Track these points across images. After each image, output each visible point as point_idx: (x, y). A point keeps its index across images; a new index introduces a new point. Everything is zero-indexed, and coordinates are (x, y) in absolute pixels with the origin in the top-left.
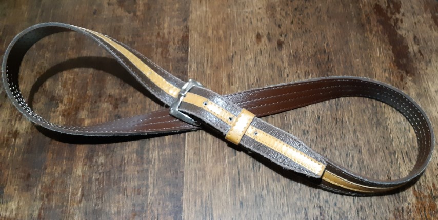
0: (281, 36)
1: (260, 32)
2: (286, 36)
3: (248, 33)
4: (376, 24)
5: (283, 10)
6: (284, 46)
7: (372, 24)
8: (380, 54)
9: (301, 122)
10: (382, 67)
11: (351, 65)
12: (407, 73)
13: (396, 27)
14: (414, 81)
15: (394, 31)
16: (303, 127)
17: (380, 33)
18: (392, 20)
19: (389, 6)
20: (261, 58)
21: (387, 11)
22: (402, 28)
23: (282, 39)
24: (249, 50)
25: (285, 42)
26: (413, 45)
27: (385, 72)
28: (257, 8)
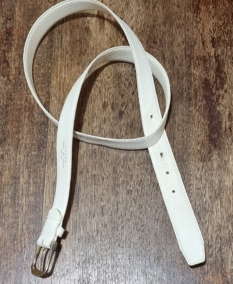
0: (123, 106)
1: (106, 101)
2: (126, 106)
3: (96, 101)
4: (201, 99)
5: (128, 80)
6: (123, 116)
7: (198, 99)
8: (198, 128)
9: (128, 183)
10: (197, 140)
11: (174, 137)
12: (215, 146)
13: (216, 104)
14: (219, 154)
15: (215, 107)
16: (128, 188)
17: (202, 108)
18: (215, 96)
19: (215, 82)
20: (104, 126)
21: (213, 87)
22: (221, 104)
23: (123, 109)
24: (95, 118)
25: (125, 112)
26: (227, 121)
27: (198, 145)
28: (106, 77)
